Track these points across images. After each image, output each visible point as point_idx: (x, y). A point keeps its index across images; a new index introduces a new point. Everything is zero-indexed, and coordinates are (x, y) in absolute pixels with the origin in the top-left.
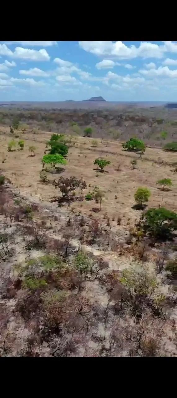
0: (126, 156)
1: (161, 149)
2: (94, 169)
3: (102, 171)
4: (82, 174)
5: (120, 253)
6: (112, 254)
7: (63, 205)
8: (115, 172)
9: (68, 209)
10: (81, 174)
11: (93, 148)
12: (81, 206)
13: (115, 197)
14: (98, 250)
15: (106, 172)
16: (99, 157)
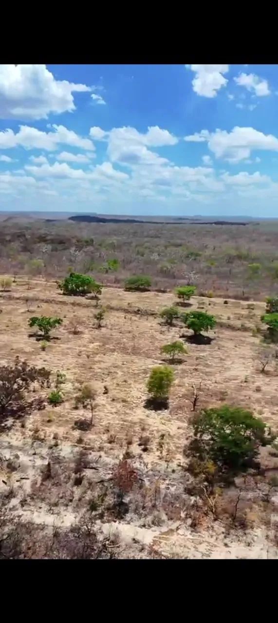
0: (73, 304)
1: (119, 288)
2: (30, 336)
3: (47, 338)
4: (12, 349)
5: (189, 521)
6: (178, 529)
7: (9, 425)
8: (71, 336)
9: (23, 434)
10: (9, 348)
11: (5, 294)
12: (49, 421)
13: (104, 389)
14: (144, 526)
15: (54, 338)
16: (27, 310)
